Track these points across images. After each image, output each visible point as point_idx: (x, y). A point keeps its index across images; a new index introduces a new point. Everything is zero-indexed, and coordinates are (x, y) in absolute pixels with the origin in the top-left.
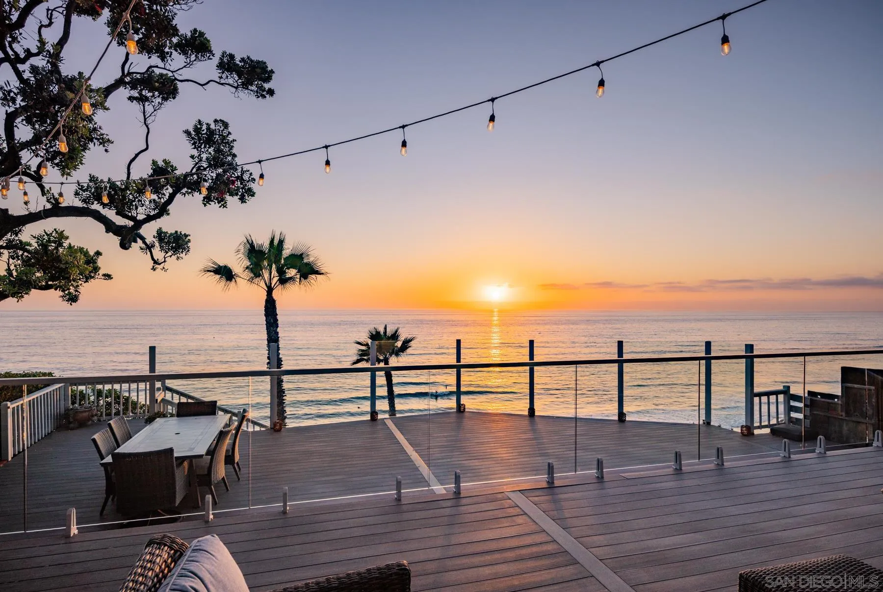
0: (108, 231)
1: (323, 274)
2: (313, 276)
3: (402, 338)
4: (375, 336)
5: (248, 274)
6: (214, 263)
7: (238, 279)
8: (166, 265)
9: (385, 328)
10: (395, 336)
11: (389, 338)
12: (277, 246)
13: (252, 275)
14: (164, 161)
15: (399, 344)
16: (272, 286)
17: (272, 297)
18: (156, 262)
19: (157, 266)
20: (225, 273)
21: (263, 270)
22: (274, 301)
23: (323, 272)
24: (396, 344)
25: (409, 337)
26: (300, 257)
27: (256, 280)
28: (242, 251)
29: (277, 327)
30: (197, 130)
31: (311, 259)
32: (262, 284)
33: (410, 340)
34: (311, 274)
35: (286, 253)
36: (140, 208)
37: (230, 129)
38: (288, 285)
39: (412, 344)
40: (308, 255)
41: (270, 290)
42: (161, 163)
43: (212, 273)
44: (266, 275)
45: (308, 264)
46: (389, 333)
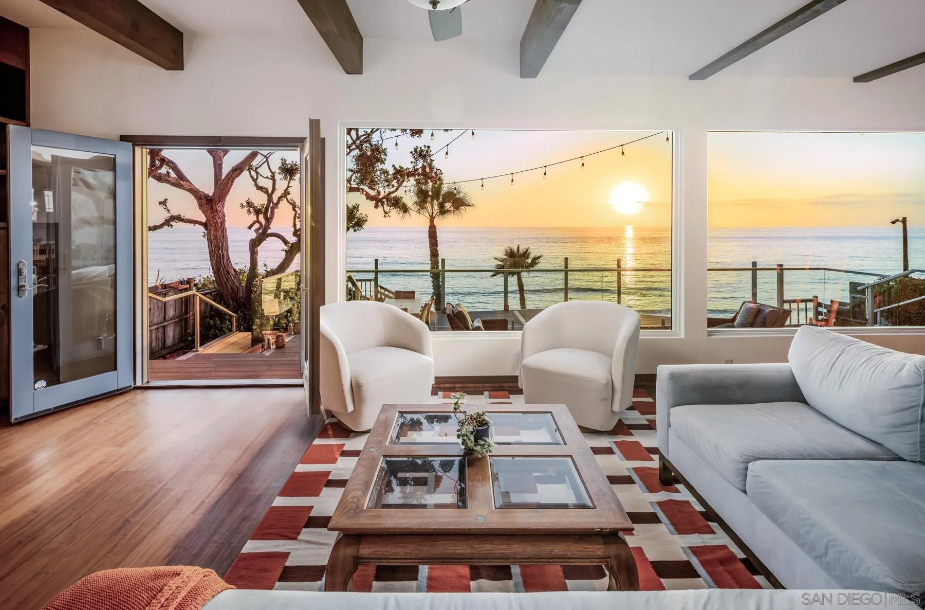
0: (367, 199)
1: (470, 205)
2: (463, 208)
3: (532, 256)
4: (511, 254)
5: (417, 207)
8: (390, 214)
9: (518, 248)
10: (526, 254)
11: (521, 256)
13: (419, 208)
14: (400, 167)
15: (529, 260)
16: (434, 216)
18: (386, 213)
19: (386, 215)
21: (428, 204)
22: (435, 227)
23: (470, 204)
24: (527, 260)
25: (538, 255)
27: (422, 211)
28: (413, 190)
29: (437, 246)
30: (416, 150)
31: (462, 195)
32: (427, 215)
33: (539, 257)
34: (462, 206)
36: (380, 185)
37: (431, 149)
38: (446, 215)
39: (540, 260)
41: (432, 219)
42: (399, 168)
44: (430, 208)
45: (459, 199)
46: (521, 251)
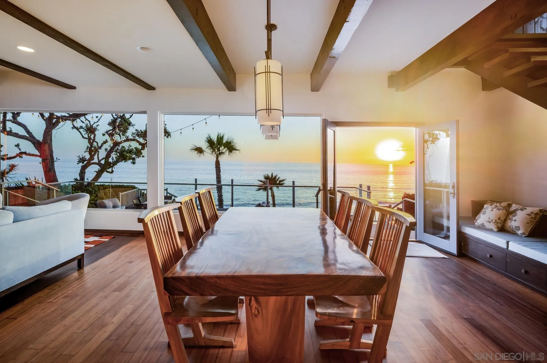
6: (196, 146)
7: (205, 153)
12: (220, 139)
17: (218, 160)
20: (199, 150)
26: (230, 143)
35: (224, 141)
40: (233, 142)
43: (194, 150)
